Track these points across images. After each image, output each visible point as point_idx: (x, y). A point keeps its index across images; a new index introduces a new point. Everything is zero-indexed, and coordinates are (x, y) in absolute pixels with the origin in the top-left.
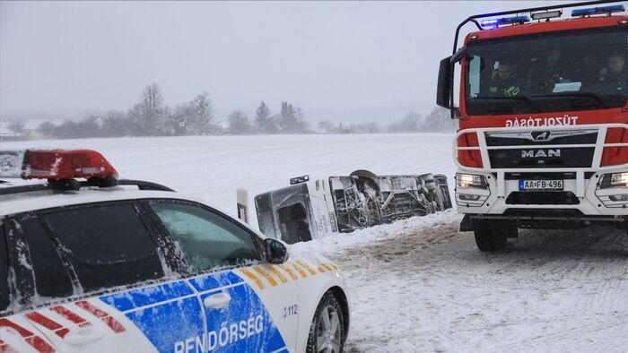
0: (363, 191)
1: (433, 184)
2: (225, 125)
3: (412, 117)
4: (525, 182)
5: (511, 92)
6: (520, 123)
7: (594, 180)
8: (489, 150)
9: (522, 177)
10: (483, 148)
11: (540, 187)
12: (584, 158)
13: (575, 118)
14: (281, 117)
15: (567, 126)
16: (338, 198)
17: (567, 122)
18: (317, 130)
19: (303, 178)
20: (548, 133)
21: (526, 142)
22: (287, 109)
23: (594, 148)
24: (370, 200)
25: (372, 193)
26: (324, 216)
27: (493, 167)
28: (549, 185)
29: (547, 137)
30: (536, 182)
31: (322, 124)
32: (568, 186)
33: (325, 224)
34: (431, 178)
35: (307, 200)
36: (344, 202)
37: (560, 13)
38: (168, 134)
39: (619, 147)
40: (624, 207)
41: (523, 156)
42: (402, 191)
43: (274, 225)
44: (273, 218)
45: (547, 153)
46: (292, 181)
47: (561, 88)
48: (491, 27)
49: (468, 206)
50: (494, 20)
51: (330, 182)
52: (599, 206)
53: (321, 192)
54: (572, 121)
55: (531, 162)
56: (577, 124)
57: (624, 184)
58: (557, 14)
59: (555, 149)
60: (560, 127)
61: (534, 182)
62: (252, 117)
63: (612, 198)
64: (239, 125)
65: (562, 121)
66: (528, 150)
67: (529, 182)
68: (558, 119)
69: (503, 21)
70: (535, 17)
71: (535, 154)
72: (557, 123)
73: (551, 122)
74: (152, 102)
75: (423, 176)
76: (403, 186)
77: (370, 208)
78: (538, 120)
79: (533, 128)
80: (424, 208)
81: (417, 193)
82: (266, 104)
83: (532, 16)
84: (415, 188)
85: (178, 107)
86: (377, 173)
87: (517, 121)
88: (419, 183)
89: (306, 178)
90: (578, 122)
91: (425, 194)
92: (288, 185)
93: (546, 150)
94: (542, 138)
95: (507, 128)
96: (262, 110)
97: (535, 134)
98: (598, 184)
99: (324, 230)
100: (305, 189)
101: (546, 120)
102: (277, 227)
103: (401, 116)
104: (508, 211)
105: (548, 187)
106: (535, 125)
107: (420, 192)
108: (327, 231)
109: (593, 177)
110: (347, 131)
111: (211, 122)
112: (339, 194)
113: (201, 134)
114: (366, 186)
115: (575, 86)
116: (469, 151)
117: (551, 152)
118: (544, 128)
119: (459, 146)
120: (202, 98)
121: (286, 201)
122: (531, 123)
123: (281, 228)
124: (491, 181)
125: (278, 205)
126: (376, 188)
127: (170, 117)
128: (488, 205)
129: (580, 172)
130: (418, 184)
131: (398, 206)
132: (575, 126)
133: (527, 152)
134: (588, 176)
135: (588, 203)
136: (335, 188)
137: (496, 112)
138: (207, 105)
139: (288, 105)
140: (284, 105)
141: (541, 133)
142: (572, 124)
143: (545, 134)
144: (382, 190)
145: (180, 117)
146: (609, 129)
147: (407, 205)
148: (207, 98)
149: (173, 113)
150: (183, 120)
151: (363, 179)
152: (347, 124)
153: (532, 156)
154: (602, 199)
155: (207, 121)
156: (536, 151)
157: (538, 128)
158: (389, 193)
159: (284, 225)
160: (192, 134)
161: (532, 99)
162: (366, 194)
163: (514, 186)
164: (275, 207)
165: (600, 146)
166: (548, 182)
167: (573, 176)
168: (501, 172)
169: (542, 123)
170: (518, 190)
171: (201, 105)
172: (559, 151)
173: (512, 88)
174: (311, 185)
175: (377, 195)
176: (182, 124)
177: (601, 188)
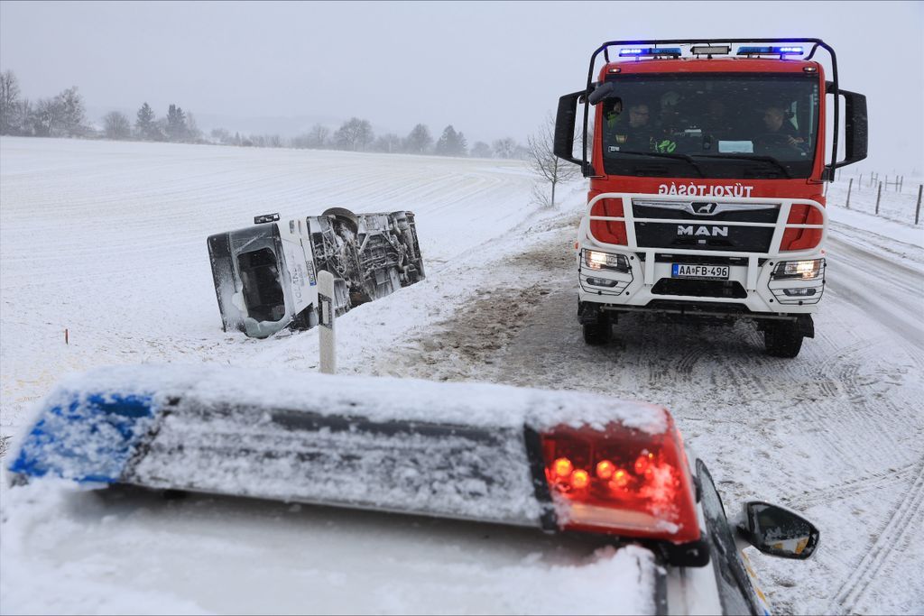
0: (339, 233)
1: (405, 223)
2: (99, 127)
3: (320, 131)
4: (680, 266)
5: (665, 148)
6: (678, 190)
7: (768, 269)
8: (635, 223)
9: (676, 260)
10: (629, 220)
11: (699, 274)
12: (761, 241)
13: (749, 188)
14: (167, 122)
15: (739, 198)
16: (316, 243)
17: (738, 193)
18: (211, 140)
19: (271, 217)
20: (714, 205)
21: (684, 215)
22: (174, 112)
23: (773, 229)
24: (348, 244)
25: (350, 235)
26: (299, 266)
27: (639, 245)
28: (711, 272)
29: (711, 211)
30: (695, 267)
31: (216, 133)
32: (735, 274)
33: (301, 275)
34: (404, 216)
35: (279, 245)
36: (322, 247)
37: (729, 50)
38: (27, 134)
39: (802, 230)
40: (801, 303)
41: (680, 232)
42: (376, 233)
43: (233, 275)
44: (232, 266)
45: (711, 231)
46: (257, 220)
47: (726, 147)
48: (634, 58)
49: (600, 293)
50: (637, 49)
51: (308, 224)
52: (771, 301)
53: (296, 236)
54: (745, 191)
55: (690, 242)
56: (751, 196)
57: (800, 275)
58: (725, 50)
59: (721, 227)
60: (729, 198)
61: (691, 267)
62: (133, 120)
63: (787, 292)
64: (116, 129)
65: (732, 191)
66: (686, 226)
67: (686, 267)
68: (727, 188)
69: (650, 52)
70: (696, 51)
71: (695, 231)
72: (726, 193)
73: (719, 191)
74: (6, 94)
75: (395, 214)
76: (376, 227)
77: (347, 255)
78: (702, 188)
79: (693, 198)
80: (396, 252)
81: (388, 233)
82: (150, 106)
83: (692, 50)
84: (388, 229)
85: (41, 103)
86: (355, 212)
87: (673, 187)
88: (391, 222)
89: (276, 217)
90: (753, 194)
91: (397, 235)
92: (252, 225)
93: (710, 228)
94: (705, 211)
95: (660, 196)
96: (145, 113)
97: (696, 206)
98: (772, 274)
99: (299, 283)
100: (275, 231)
101: (712, 187)
102: (237, 276)
103: (305, 130)
104: (653, 303)
105: (709, 274)
106: (698, 194)
107: (393, 232)
108: (303, 284)
109: (768, 264)
110: (247, 144)
111: (83, 123)
112: (317, 238)
113: (70, 137)
114: (343, 227)
115: (746, 147)
116: (607, 222)
117: (715, 231)
118: (709, 198)
119: (592, 215)
120: (70, 93)
121: (249, 244)
122: (692, 191)
123: (241, 277)
124: (635, 263)
125: (240, 250)
126: (354, 229)
127: (30, 113)
128: (628, 293)
129: (754, 257)
130: (389, 223)
131: (373, 250)
132: (748, 199)
133: (685, 228)
134: (761, 262)
135: (757, 297)
136: (312, 231)
137: (646, 174)
138: (76, 102)
139: (176, 108)
140: (172, 108)
141: (705, 204)
142: (745, 195)
143: (710, 206)
144: (359, 232)
145: (42, 114)
146: (794, 206)
147: (380, 248)
148: (76, 94)
149: (34, 109)
150: (46, 119)
151: (340, 219)
152: (247, 135)
153: (691, 233)
154: (776, 292)
155: (78, 121)
156: (696, 227)
157: (701, 198)
158: (364, 235)
159: (245, 274)
160: (58, 135)
161: (693, 158)
162: (343, 237)
163: (665, 271)
164: (235, 252)
165: (781, 226)
166: (710, 268)
167: (744, 262)
168: (650, 252)
169: (706, 192)
170: (670, 277)
171: (70, 101)
172: (726, 229)
173: (665, 143)
174: (283, 226)
175: (356, 238)
176: (46, 123)
177: (775, 279)
